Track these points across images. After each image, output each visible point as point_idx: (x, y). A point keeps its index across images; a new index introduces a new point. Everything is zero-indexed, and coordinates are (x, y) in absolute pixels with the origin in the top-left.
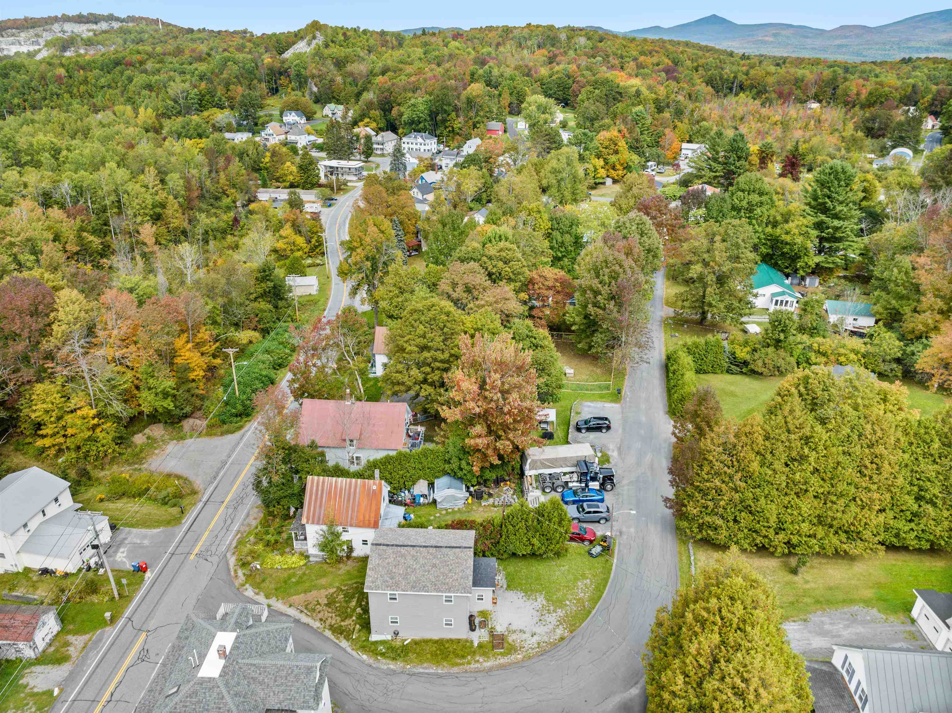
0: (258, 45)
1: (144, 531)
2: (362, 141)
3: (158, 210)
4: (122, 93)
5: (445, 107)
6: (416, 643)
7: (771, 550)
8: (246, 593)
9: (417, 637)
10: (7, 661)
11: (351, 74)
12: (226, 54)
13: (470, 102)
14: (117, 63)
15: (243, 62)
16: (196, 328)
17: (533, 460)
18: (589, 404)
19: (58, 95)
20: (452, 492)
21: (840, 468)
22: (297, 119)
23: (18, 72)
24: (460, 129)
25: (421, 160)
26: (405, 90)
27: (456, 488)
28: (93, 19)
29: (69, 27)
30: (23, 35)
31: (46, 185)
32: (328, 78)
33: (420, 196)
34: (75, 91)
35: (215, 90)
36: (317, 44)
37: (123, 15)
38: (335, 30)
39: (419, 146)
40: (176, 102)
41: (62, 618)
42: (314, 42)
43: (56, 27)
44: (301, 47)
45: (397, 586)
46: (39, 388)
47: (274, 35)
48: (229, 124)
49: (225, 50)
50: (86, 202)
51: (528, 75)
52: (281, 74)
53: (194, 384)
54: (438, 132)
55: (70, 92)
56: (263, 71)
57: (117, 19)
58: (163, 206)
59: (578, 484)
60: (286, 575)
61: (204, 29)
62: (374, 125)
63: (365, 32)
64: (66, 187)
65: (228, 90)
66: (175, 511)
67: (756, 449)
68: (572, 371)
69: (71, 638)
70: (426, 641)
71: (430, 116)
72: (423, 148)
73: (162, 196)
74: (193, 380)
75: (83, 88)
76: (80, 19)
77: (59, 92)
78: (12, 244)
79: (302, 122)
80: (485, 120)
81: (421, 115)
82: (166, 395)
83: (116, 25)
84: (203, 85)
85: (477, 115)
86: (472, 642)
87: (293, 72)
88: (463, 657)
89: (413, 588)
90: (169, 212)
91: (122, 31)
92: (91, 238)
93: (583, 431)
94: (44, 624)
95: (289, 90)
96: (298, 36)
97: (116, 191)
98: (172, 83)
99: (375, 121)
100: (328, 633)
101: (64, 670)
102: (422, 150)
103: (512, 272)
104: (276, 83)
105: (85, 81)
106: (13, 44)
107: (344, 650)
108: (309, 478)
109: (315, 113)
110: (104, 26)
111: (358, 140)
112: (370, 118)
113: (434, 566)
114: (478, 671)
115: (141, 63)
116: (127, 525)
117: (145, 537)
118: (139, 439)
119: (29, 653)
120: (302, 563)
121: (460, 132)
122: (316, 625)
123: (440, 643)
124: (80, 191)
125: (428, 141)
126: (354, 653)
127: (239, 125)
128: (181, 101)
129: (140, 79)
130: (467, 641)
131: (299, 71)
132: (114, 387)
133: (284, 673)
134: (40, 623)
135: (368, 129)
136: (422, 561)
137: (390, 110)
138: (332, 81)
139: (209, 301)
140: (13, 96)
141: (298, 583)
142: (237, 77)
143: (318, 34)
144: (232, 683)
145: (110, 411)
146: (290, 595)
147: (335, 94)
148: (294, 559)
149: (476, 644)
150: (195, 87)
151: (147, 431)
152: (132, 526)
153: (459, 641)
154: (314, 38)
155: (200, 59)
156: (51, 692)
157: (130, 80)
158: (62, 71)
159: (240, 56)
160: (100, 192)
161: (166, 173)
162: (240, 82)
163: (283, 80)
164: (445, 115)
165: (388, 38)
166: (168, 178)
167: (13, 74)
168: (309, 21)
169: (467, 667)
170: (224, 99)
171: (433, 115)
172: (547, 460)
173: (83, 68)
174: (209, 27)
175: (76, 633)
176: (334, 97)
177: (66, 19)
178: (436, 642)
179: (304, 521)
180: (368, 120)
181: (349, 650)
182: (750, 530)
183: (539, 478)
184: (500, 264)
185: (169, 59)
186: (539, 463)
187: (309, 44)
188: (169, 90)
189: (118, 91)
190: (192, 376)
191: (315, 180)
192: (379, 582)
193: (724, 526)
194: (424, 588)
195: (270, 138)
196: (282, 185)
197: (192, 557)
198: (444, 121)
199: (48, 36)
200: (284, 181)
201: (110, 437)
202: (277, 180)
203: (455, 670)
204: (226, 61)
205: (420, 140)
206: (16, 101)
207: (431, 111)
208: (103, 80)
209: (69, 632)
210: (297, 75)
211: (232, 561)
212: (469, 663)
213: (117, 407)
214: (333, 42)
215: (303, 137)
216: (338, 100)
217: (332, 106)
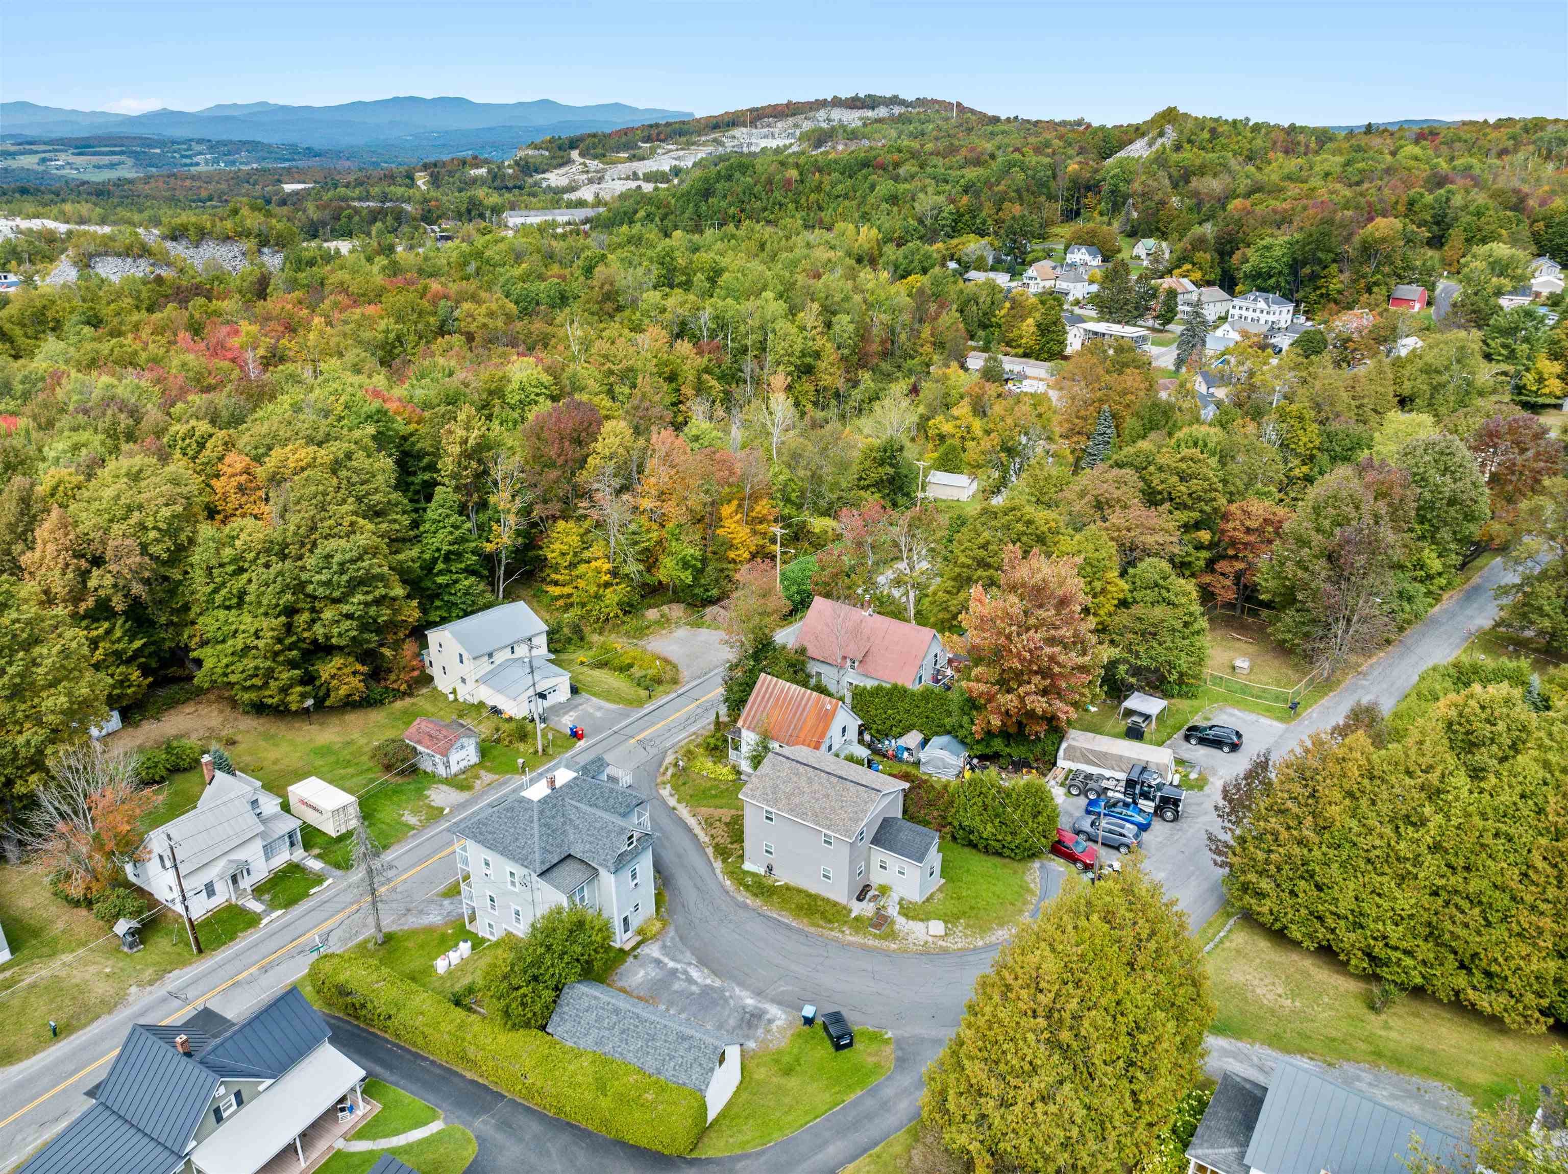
0: (1070, 144)
1: (603, 703)
2: (1162, 298)
3: (808, 360)
4: (859, 206)
5: (1320, 254)
6: (788, 888)
7: (1342, 957)
8: (662, 792)
9: (792, 884)
10: (425, 772)
11: (1196, 194)
12: (1017, 156)
13: (1368, 250)
14: (865, 164)
15: (1034, 169)
16: (755, 497)
17: (1069, 746)
18: (1236, 712)
19: (781, 205)
20: (944, 754)
21: (1484, 855)
22: (1088, 258)
23: (744, 174)
24: (1340, 292)
25: (1245, 335)
26: (1264, 223)
27: (953, 753)
28: (871, 102)
29: (837, 114)
30: (779, 125)
31: (683, 312)
32: (1156, 198)
33: (1203, 389)
34: (803, 201)
35: (980, 208)
36: (1163, 145)
37: (910, 97)
38: (1201, 124)
39: (1258, 314)
40: (921, 222)
41: (484, 752)
42: (1160, 141)
43: (822, 114)
44: (1139, 150)
45: (776, 802)
46: (561, 525)
47: (1102, 128)
48: (981, 259)
49: (1017, 150)
50: (726, 336)
51: (1515, 208)
52: (1089, 188)
53: (731, 566)
54: (1299, 296)
55: (796, 202)
56: (1063, 183)
57: (903, 103)
58: (817, 355)
59: (1121, 796)
60: (709, 784)
61: (1016, 118)
62: (1198, 275)
63: (1257, 128)
64: (705, 317)
65: (1000, 209)
66: (644, 693)
67: (1347, 787)
68: (1246, 665)
69: (483, 773)
70: (799, 891)
71: (1291, 267)
72: (1263, 318)
73: (820, 341)
74: (734, 561)
75: (813, 197)
76: (854, 103)
77: (784, 201)
78: (611, 372)
79: (1095, 263)
80: (1393, 281)
81: (1274, 264)
82: (686, 565)
83: (897, 110)
84: (965, 200)
85: (1377, 271)
86: (850, 911)
87: (1106, 188)
88: (830, 921)
89: (791, 811)
90: (822, 365)
91: (903, 119)
92: (714, 383)
93: (1193, 741)
94: (463, 747)
95: (1096, 214)
96: (1138, 131)
97: (762, 327)
98: (921, 195)
99: (1201, 269)
100: (710, 851)
101: (464, 796)
102: (1262, 321)
103: (1190, 495)
104: (1078, 202)
105: (818, 189)
106: (765, 137)
107: (713, 870)
108: (763, 675)
109: (1119, 251)
110: (882, 112)
111: (1154, 296)
112: (1194, 264)
113: (827, 796)
114: (836, 940)
115: (897, 165)
116: (588, 692)
117: (600, 708)
118: (652, 614)
119: (441, 771)
120: (731, 777)
121: (1340, 297)
122: (703, 838)
123: (814, 898)
124: (721, 324)
125: (1275, 307)
126: (720, 876)
127: (998, 261)
128: (928, 222)
129: (885, 187)
130: (845, 908)
131: (1115, 185)
132: (636, 543)
133: (598, 825)
134: (458, 744)
135: (1185, 281)
136: (816, 787)
137: (1231, 254)
138: (1163, 203)
139: (786, 470)
140: (730, 205)
141: (715, 796)
142: (1018, 191)
143: (1169, 129)
144: (548, 813)
145: (626, 570)
146: (699, 806)
147: (1161, 225)
148: (725, 770)
149: (853, 915)
150: (953, 201)
151: (665, 608)
152: (594, 695)
153: (835, 904)
154: (1161, 134)
155: (977, 162)
156: (442, 810)
157: (872, 188)
158: (793, 173)
159: (1032, 159)
160: (742, 328)
161: (834, 313)
162: (1020, 198)
163: (1090, 199)
164: (1317, 268)
165: (1301, 138)
166: (835, 320)
167: (737, 175)
168: (1161, 108)
169: (826, 932)
170: (990, 222)
171: (1295, 266)
172: (1091, 751)
173: (820, 171)
174: (1023, 116)
175: (490, 770)
176: (1158, 229)
177: (837, 102)
178: (809, 895)
179: (740, 724)
180: (1189, 267)
181: (718, 871)
182: (1311, 913)
183: (1071, 775)
184: (1175, 479)
185: (934, 160)
186: (1078, 754)
187: (1150, 145)
188: (916, 205)
189: (855, 203)
190: (732, 555)
191: (1056, 348)
192: (758, 793)
193: (1273, 894)
194: (803, 815)
195: (1032, 283)
196: (1013, 351)
197: (633, 741)
198: (1313, 277)
199: (807, 126)
200: (1019, 346)
201: (616, 599)
202: (1008, 344)
203: (812, 929)
204: (1011, 165)
205: (1262, 305)
206: (732, 210)
207: (1294, 259)
208: (840, 187)
209: (484, 768)
210: (1112, 192)
211: (670, 759)
212: (832, 930)
213: (633, 568)
214: (1189, 141)
215: (1079, 285)
216: (1163, 233)
217: (1150, 242)
